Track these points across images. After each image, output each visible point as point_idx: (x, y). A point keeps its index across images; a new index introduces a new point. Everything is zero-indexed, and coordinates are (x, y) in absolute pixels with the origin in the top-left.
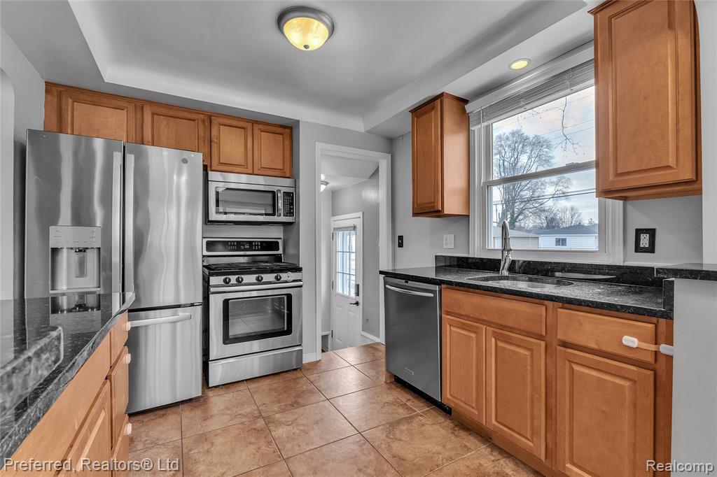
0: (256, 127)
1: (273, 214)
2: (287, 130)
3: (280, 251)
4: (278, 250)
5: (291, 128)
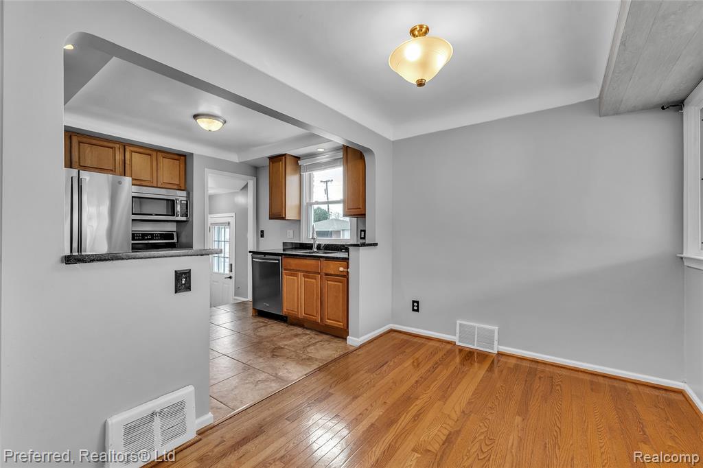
0: (159, 154)
1: (174, 215)
2: (183, 158)
3: (175, 240)
4: (173, 239)
5: (185, 156)
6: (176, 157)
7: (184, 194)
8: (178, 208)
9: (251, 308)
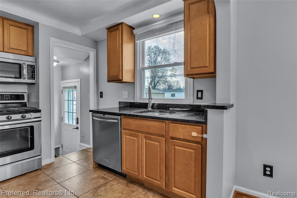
1: (20, 78)
2: (30, 27)
3: (26, 100)
4: (24, 99)
5: (33, 27)
6: (24, 26)
7: (31, 59)
8: (25, 72)
9: (92, 161)
